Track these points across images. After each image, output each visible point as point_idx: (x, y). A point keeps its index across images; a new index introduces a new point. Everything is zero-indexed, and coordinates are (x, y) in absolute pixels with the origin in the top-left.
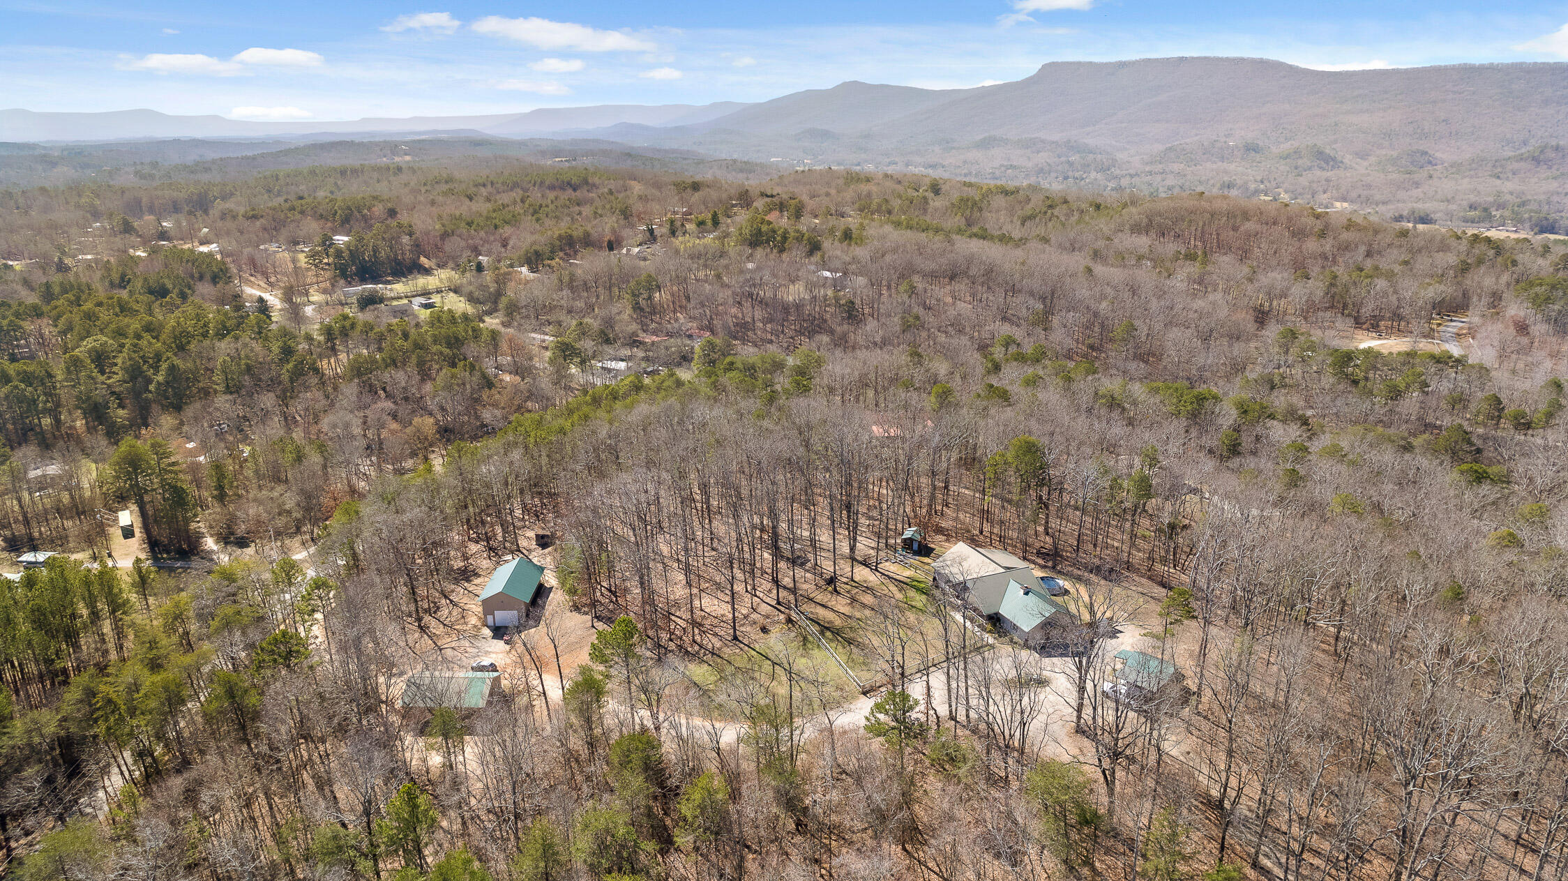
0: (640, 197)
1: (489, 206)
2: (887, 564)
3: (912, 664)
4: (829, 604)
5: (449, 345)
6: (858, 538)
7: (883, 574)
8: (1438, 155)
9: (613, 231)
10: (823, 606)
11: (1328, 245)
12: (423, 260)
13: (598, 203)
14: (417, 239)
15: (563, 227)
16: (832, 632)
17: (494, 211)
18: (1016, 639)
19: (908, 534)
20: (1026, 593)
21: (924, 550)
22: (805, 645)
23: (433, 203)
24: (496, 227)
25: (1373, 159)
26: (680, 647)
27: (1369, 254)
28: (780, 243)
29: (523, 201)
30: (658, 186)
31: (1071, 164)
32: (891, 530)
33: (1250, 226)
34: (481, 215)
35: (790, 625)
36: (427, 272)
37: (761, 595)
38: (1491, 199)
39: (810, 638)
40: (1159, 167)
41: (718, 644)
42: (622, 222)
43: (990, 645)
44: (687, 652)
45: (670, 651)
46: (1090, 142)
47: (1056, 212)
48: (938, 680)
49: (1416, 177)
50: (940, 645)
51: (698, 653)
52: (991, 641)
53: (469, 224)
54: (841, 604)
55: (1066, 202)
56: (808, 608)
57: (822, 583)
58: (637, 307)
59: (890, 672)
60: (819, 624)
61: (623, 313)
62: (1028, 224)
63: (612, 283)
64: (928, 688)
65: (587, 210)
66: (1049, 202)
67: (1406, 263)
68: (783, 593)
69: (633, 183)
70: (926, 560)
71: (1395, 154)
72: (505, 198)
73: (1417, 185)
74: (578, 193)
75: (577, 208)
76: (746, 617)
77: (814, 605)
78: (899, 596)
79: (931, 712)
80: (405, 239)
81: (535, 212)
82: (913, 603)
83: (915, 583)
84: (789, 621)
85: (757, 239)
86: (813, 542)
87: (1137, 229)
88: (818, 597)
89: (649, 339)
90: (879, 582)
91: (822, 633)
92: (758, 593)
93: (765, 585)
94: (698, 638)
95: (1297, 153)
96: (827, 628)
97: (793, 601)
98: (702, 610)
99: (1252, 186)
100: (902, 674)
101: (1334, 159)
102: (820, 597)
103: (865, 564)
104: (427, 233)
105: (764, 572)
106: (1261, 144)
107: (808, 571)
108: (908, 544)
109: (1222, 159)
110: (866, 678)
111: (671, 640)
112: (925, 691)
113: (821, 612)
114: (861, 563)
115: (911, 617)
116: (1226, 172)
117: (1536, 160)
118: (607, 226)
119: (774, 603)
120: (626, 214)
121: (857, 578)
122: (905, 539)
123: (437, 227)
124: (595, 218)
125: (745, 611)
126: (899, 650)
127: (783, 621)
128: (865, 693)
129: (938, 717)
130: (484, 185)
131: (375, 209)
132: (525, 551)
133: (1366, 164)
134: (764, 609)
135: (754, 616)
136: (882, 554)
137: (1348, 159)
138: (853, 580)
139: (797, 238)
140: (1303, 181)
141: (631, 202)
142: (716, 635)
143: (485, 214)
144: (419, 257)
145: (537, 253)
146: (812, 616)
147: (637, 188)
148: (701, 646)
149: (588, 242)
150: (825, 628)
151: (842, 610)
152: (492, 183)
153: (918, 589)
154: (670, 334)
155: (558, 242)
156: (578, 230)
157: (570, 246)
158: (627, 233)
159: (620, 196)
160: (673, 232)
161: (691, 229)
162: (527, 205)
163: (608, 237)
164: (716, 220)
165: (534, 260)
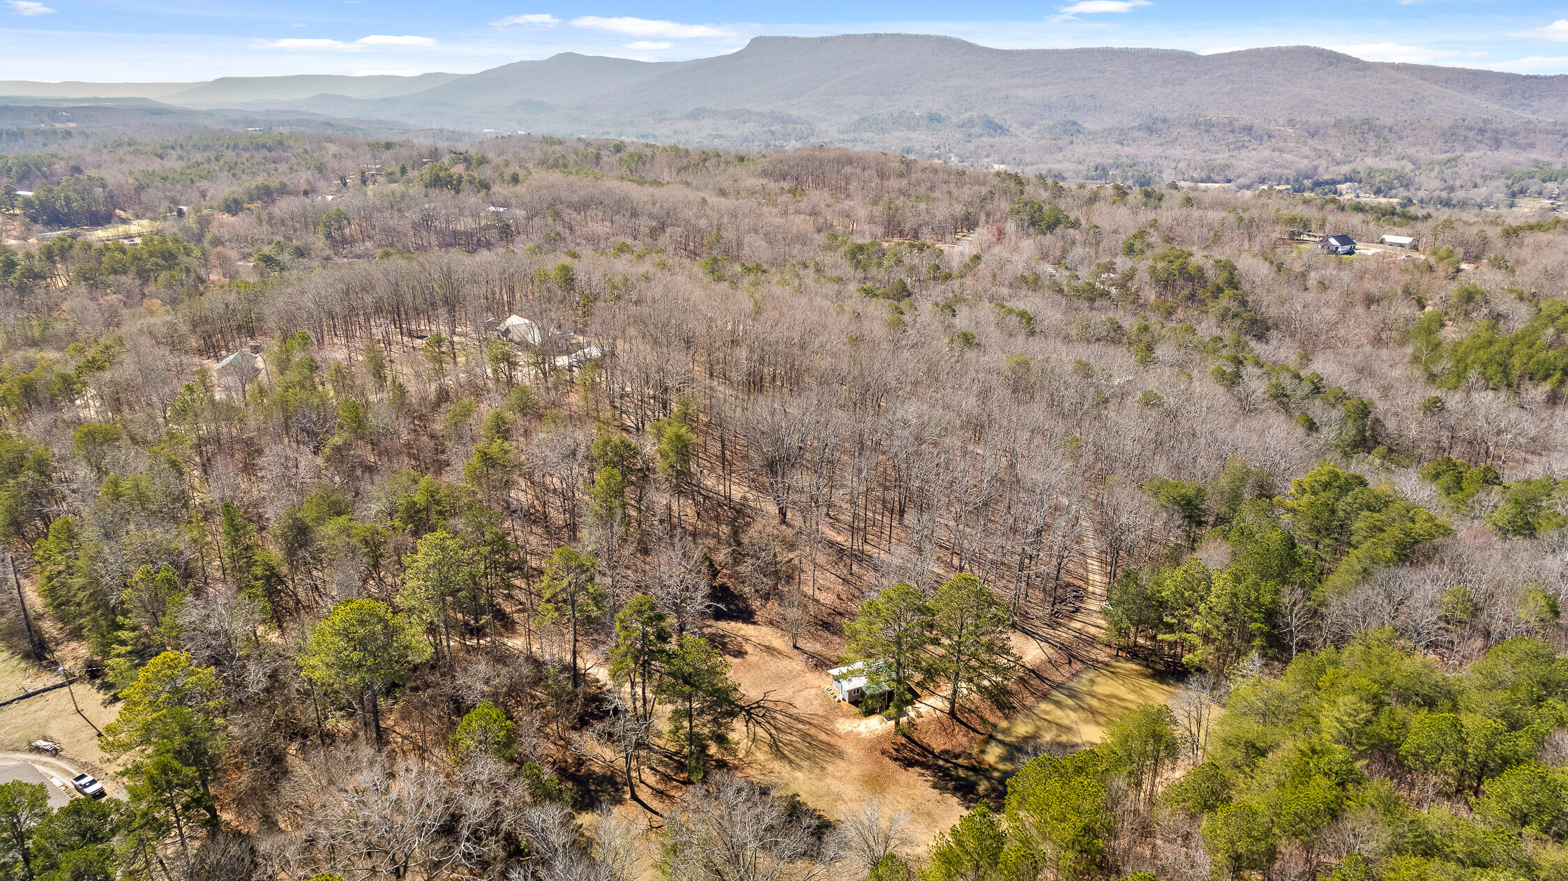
0: (335, 156)
1: (182, 164)
5: (165, 258)
8: (1086, 125)
9: (308, 182)
12: (119, 211)
13: (293, 160)
14: (111, 191)
15: (260, 180)
17: (189, 167)
23: (121, 161)
24: (192, 181)
25: (1035, 128)
28: (455, 185)
29: (217, 159)
30: (353, 146)
31: (773, 133)
34: (175, 171)
36: (124, 221)
38: (1111, 161)
40: (852, 136)
42: (317, 175)
46: (794, 113)
47: (707, 164)
49: (1060, 143)
53: (165, 179)
58: (329, 236)
61: (319, 242)
62: (682, 173)
63: (308, 221)
65: (283, 167)
66: (704, 156)
69: (328, 145)
71: (1051, 123)
72: (200, 157)
73: (1060, 149)
74: (274, 153)
75: (273, 166)
80: (98, 191)
81: (231, 168)
85: (437, 182)
95: (971, 122)
99: (928, 151)
101: (1001, 127)
104: (121, 187)
106: (943, 114)
109: (909, 128)
116: (909, 139)
117: (1150, 130)
118: (303, 178)
120: (320, 168)
123: (130, 181)
124: (291, 172)
130: (173, 148)
131: (56, 166)
133: (1029, 132)
137: (1013, 128)
139: (469, 181)
140: (971, 147)
141: (326, 160)
143: (179, 170)
144: (114, 209)
145: (236, 201)
147: (332, 149)
149: (283, 190)
152: (182, 147)
154: (358, 257)
155: (255, 192)
156: (274, 182)
157: (267, 194)
158: (321, 184)
159: (315, 155)
160: (364, 182)
161: (380, 179)
162: (222, 163)
163: (303, 187)
164: (403, 171)
165: (233, 207)
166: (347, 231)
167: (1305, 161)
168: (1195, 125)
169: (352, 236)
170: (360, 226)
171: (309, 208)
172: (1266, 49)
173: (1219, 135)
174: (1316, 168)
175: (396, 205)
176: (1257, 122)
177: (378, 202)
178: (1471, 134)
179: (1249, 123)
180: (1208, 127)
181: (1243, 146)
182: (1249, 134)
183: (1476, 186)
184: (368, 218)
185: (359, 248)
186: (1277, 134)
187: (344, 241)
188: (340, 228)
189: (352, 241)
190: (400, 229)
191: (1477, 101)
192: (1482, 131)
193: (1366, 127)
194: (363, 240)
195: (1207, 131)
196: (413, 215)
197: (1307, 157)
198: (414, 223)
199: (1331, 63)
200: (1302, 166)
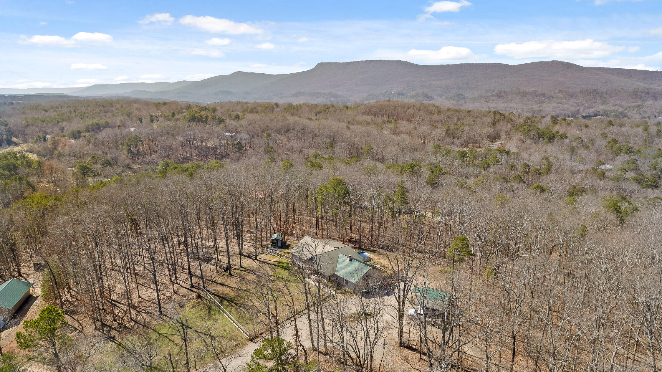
0: (137, 109)
1: (56, 114)
2: (263, 255)
3: (282, 315)
4: (226, 283)
6: (244, 243)
7: (261, 261)
8: (466, 95)
9: (121, 121)
10: (222, 285)
11: (442, 117)
12: (14, 139)
13: (115, 111)
14: (10, 128)
15: (95, 121)
16: (228, 301)
17: (58, 116)
18: (348, 290)
19: (274, 236)
20: (351, 260)
21: (284, 246)
22: (210, 312)
24: (58, 122)
26: (120, 324)
27: (458, 119)
28: (204, 120)
29: (75, 111)
30: (147, 104)
32: (264, 237)
33: (411, 111)
34: (50, 118)
35: (200, 300)
36: (16, 145)
37: (181, 283)
39: (213, 307)
41: (148, 319)
42: (126, 118)
43: (333, 295)
44: (126, 327)
45: (113, 329)
47: (330, 110)
48: (302, 323)
50: (302, 298)
51: (133, 327)
52: (333, 293)
53: (43, 121)
54: (233, 282)
55: (333, 106)
56: (212, 288)
57: (221, 270)
58: (129, 151)
59: (267, 321)
60: (219, 297)
61: (123, 156)
62: (318, 115)
63: (117, 144)
64: (297, 330)
65: (109, 114)
66: (326, 107)
67: (474, 121)
68: (195, 280)
70: (286, 251)
71: (452, 95)
74: (106, 108)
75: (104, 114)
76: (169, 298)
77: (215, 285)
78: (272, 273)
79: (300, 348)
80: (3, 128)
81: (81, 116)
82: (280, 276)
83: (281, 264)
84: (199, 297)
85: (193, 119)
86: (216, 249)
87: (364, 114)
88: (219, 279)
89: (135, 167)
90: (258, 266)
91: (221, 302)
92: (178, 282)
93: (183, 276)
94: (134, 317)
95: (417, 95)
96: (224, 298)
97: (202, 284)
98: (140, 297)
100: (277, 322)
101: (431, 97)
102: (220, 280)
103: (249, 256)
104: (16, 125)
105: (183, 268)
107: (212, 265)
108: (275, 243)
110: (252, 328)
111: (115, 320)
112: (295, 333)
113: (220, 289)
114: (246, 256)
115: (280, 285)
117: (499, 96)
118: (119, 119)
119: (189, 287)
120: (129, 115)
121: (244, 265)
122: (273, 240)
123: (23, 123)
124: (113, 117)
125: (168, 295)
126: (273, 304)
127: (195, 297)
128: (251, 340)
129: (305, 351)
132: (25, 276)
133: (442, 99)
134: (182, 291)
135: (175, 297)
136: (259, 251)
137: (436, 97)
138: (241, 267)
139: (213, 119)
141: (132, 111)
142: (147, 313)
143: (53, 117)
144: (11, 138)
145: (78, 132)
146: (214, 292)
147: (136, 106)
148: (136, 322)
149: (107, 126)
150: (222, 298)
151: (234, 286)
153: (283, 268)
154: (148, 164)
155: (91, 127)
156: (102, 122)
157: (97, 128)
158: (129, 122)
159: (127, 109)
160: (152, 121)
161: (161, 119)
162: (77, 113)
163: (118, 123)
164: (173, 115)
165: (76, 135)
166: (141, 148)
167: (573, 107)
168: (519, 94)
169: (144, 151)
170: (149, 145)
171: (119, 135)
172: (539, 62)
173: (530, 97)
174: (578, 110)
175: (172, 133)
176: (546, 92)
177: (160, 131)
178: (643, 94)
179: (543, 92)
180: (525, 94)
181: (543, 102)
182: (544, 97)
183: (655, 117)
184: (155, 140)
185: (148, 159)
186: (555, 96)
187: (139, 154)
188: (136, 147)
189: (144, 154)
190: (174, 146)
191: (633, 82)
192: (648, 93)
193: (595, 93)
194: (151, 154)
195: (525, 96)
196: (180, 138)
197: (573, 106)
198: (181, 143)
199: (568, 68)
200: (573, 110)
